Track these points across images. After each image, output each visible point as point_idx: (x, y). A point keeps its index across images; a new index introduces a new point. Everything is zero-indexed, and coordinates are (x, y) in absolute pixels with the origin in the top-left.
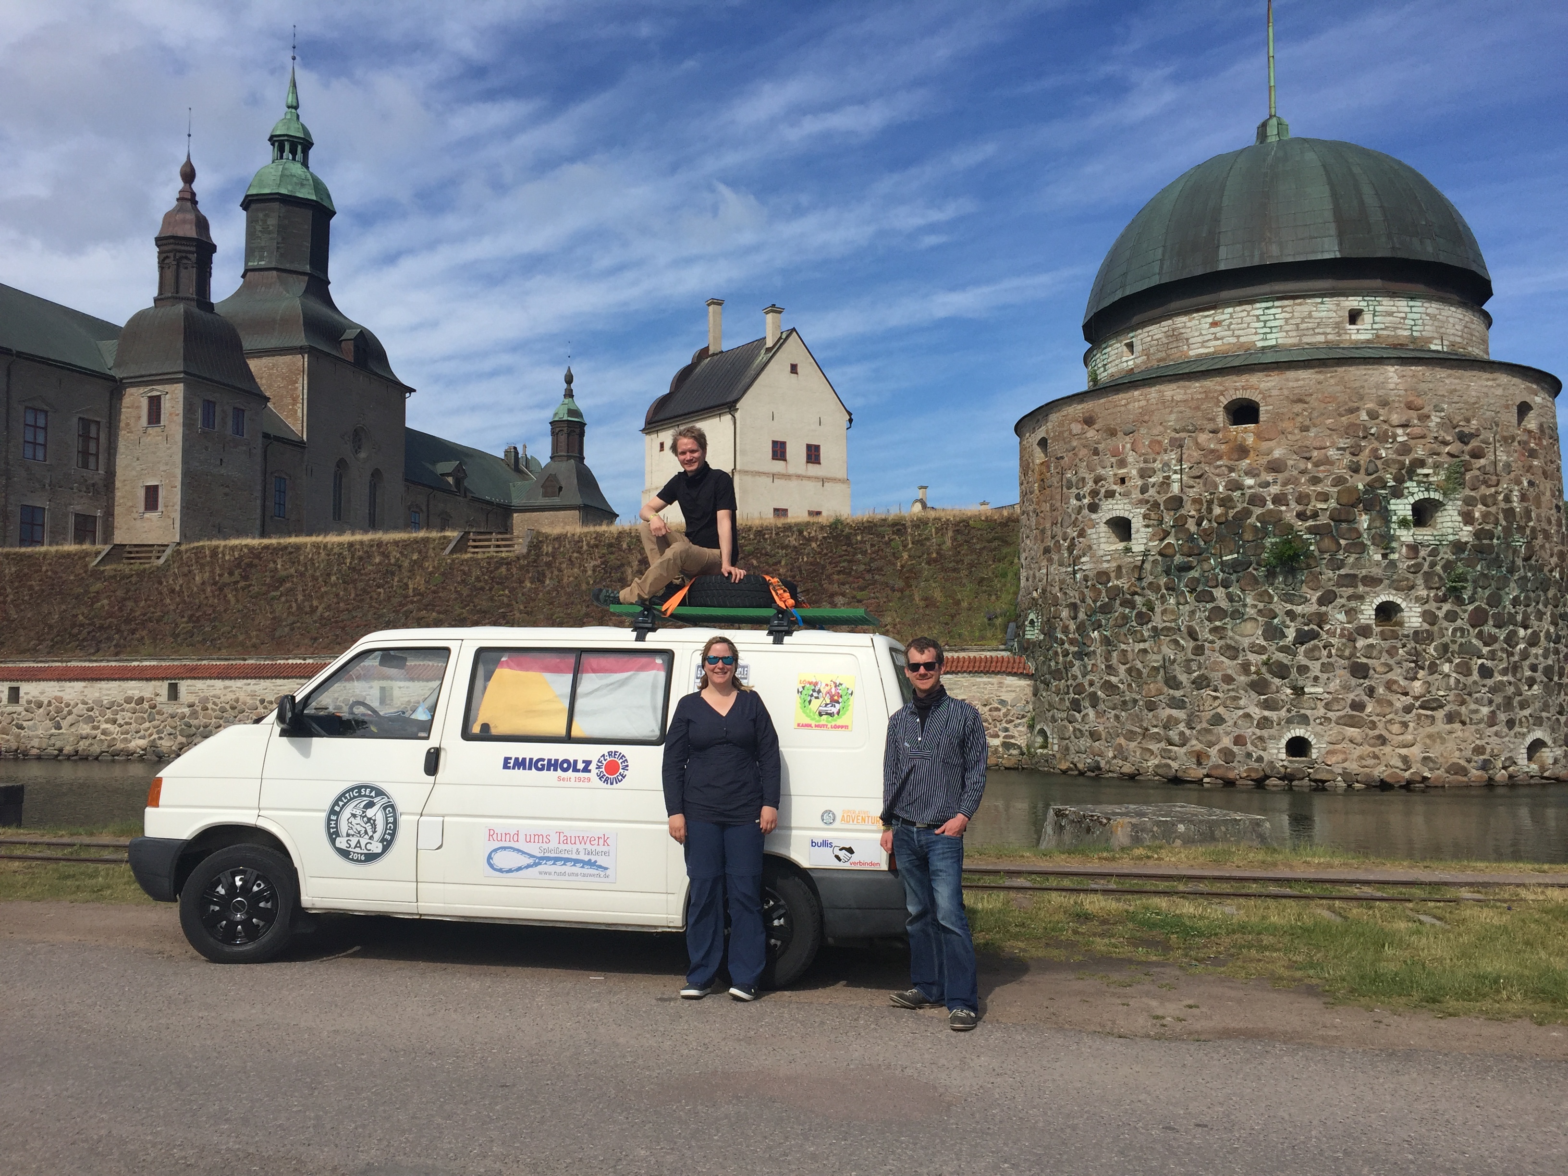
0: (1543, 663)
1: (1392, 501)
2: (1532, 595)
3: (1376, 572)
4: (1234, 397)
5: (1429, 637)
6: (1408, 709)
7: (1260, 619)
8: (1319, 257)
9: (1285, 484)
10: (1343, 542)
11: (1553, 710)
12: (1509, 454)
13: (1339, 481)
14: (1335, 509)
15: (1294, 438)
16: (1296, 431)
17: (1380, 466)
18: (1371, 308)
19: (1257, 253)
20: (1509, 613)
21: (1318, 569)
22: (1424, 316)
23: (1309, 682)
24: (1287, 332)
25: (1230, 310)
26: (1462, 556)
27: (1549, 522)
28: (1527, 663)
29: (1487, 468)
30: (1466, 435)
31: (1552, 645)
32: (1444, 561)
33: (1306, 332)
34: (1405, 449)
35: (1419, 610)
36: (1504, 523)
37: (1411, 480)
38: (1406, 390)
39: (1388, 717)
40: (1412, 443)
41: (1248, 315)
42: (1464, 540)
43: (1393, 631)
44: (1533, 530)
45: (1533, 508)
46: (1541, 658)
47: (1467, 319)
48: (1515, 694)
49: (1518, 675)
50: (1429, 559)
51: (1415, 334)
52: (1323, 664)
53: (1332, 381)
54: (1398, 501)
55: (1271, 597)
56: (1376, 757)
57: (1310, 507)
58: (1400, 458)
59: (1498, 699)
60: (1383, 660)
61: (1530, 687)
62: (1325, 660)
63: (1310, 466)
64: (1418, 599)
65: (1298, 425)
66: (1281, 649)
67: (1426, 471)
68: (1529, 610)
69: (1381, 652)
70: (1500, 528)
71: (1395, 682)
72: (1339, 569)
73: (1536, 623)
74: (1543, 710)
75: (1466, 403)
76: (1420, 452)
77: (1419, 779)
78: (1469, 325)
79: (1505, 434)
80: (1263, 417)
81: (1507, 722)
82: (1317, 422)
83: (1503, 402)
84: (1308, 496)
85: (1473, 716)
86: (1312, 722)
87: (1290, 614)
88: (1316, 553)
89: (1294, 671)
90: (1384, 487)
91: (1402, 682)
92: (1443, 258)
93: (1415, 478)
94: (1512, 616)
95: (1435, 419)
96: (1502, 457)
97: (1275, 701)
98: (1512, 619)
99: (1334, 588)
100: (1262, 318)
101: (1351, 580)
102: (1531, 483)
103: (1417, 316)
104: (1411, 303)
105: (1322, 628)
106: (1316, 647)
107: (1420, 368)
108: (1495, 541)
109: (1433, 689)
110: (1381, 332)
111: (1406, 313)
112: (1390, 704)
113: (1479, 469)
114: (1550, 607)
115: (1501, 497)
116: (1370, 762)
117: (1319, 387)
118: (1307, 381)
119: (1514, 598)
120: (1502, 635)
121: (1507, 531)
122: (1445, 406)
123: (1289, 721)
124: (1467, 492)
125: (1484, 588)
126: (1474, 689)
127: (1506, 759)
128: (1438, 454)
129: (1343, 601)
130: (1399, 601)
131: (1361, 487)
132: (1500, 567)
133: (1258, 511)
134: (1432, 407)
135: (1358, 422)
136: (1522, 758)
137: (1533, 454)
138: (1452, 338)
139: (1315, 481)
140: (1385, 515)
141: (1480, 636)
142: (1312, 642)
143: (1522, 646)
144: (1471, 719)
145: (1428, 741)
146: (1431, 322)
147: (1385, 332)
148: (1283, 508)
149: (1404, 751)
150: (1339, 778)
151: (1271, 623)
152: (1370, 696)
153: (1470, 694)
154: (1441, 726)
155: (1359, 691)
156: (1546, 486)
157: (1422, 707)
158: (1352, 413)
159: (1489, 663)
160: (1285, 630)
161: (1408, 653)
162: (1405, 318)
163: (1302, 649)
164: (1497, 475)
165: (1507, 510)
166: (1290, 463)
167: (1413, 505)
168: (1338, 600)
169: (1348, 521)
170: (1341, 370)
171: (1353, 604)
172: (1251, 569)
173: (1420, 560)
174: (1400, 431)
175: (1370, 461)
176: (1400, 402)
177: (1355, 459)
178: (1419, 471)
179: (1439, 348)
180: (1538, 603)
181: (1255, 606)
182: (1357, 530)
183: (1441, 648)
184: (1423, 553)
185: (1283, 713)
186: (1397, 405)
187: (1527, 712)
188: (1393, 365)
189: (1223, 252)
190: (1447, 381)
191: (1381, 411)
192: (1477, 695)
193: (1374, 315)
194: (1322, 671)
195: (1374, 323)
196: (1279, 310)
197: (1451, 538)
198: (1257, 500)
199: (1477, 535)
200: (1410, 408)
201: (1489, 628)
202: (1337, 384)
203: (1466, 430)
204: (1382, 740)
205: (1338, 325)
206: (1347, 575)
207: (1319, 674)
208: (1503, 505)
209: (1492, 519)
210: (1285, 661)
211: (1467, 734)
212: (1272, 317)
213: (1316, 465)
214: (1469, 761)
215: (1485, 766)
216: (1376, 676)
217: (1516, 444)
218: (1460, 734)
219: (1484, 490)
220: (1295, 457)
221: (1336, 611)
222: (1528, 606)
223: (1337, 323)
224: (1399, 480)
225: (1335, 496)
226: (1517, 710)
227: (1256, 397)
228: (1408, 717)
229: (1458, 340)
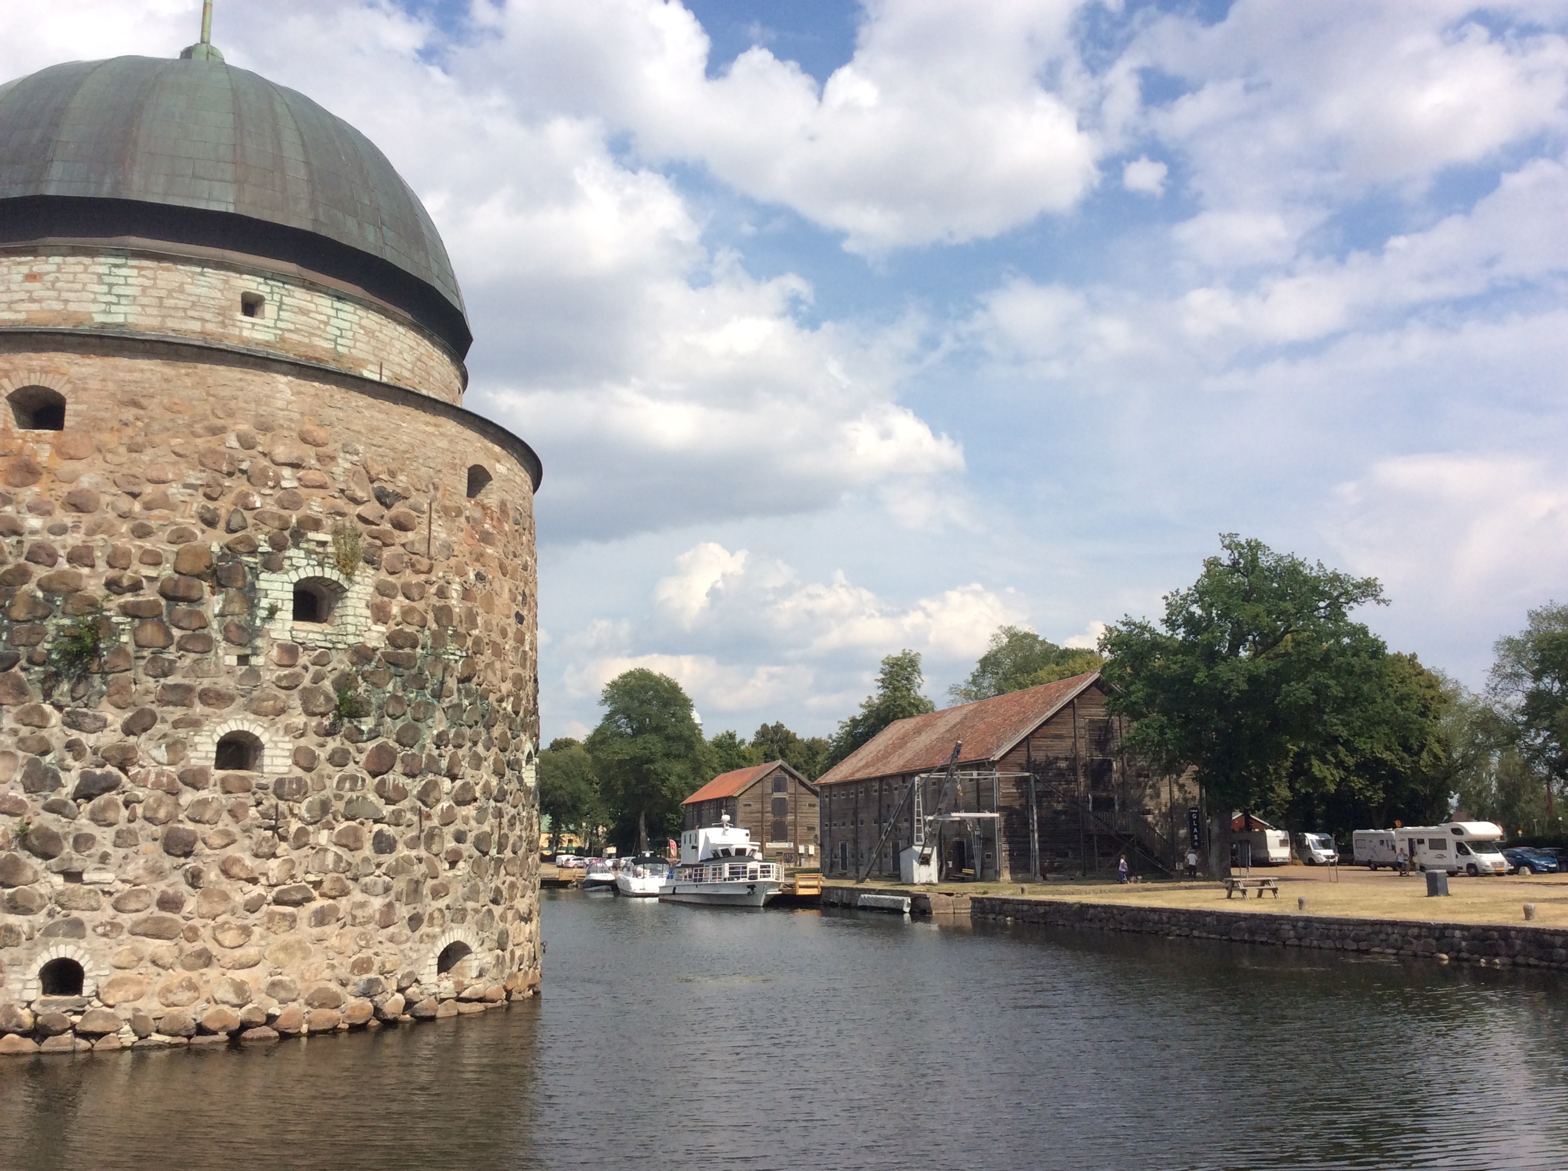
0: (475, 829)
1: (263, 576)
2: (468, 732)
3: (227, 684)
4: (26, 384)
5: (301, 790)
6: (252, 907)
7: (21, 754)
8: (202, 206)
9: (91, 532)
10: (176, 633)
11: (485, 898)
12: (450, 531)
13: (181, 536)
14: (170, 579)
15: (116, 460)
16: (122, 450)
17: (250, 521)
18: (277, 297)
19: (108, 181)
20: (430, 756)
21: (130, 674)
22: (356, 327)
23: (91, 864)
24: (143, 306)
25: (58, 259)
26: (367, 668)
27: (504, 633)
28: (452, 828)
29: (417, 545)
30: (388, 495)
31: (492, 803)
32: (336, 674)
33: (172, 312)
34: (291, 501)
35: (290, 746)
36: (434, 626)
37: (297, 546)
38: (302, 414)
39: (219, 920)
40: (303, 492)
41: (85, 271)
42: (371, 644)
43: (243, 778)
44: (477, 641)
45: (480, 611)
46: (473, 823)
47: (422, 350)
48: (425, 876)
49: (435, 848)
50: (312, 669)
51: (339, 348)
52: (118, 834)
53: (188, 381)
54: (274, 576)
55: (45, 718)
56: (192, 987)
57: (129, 573)
58: (285, 513)
59: (400, 884)
60: (220, 826)
61: (453, 864)
62: (122, 825)
63: (137, 507)
64: (288, 730)
65: (125, 440)
66: (50, 808)
67: (321, 537)
68: (460, 752)
69: (218, 813)
70: (427, 632)
71: (237, 861)
72: (165, 675)
73: (469, 772)
74: (466, 899)
75: (393, 449)
76: (315, 507)
77: (262, 1019)
78: (424, 358)
79: (448, 503)
80: (69, 421)
81: (411, 919)
82: (157, 440)
83: (448, 459)
84: (127, 554)
85: (359, 913)
86: (89, 931)
87: (72, 746)
88: (131, 649)
89: (68, 848)
90: (253, 553)
91: (249, 861)
92: (390, 256)
93: (304, 545)
94: (432, 761)
95: (343, 463)
96: (440, 533)
97: (30, 897)
98: (432, 766)
99: (153, 707)
100: (107, 279)
101: (181, 695)
102: (480, 577)
103: (347, 325)
104: (338, 305)
105: (126, 772)
106: (111, 804)
107: (328, 387)
108: (419, 650)
109: (299, 872)
110: (287, 335)
111: (329, 317)
112: (225, 897)
113: (403, 545)
114: (495, 750)
115: (433, 590)
116: (184, 996)
117: (165, 386)
118: (148, 375)
119: (440, 736)
120: (414, 786)
121: (438, 638)
122: (361, 448)
123: (49, 932)
124: (383, 575)
125: (394, 717)
126: (362, 870)
127: (403, 977)
128: (342, 514)
129: (166, 728)
130: (257, 731)
131: (215, 548)
132: (423, 688)
133: (40, 572)
134: (339, 445)
135: (222, 449)
136: (429, 973)
137: (486, 538)
138: (397, 369)
139: (142, 532)
140: (250, 596)
141: (380, 791)
142: (106, 795)
143: (445, 804)
144: (354, 917)
145: (281, 956)
146: (365, 339)
147: (295, 337)
148: (85, 571)
149: (240, 975)
150: (127, 1027)
151: (39, 762)
152: (194, 886)
153: (355, 879)
154: (306, 930)
155: (178, 877)
156: (504, 587)
157: (277, 901)
158: (214, 434)
159: (389, 830)
160: (62, 774)
161: (264, 815)
162: (326, 324)
163: (86, 807)
164: (430, 558)
165: (441, 608)
166: (105, 499)
167: (296, 585)
168: (158, 726)
169: (190, 601)
170: (203, 368)
171: (181, 733)
172: (16, 669)
173: (298, 669)
174: (287, 472)
175: (236, 511)
176: (290, 429)
177: (211, 505)
178: (311, 535)
179: (376, 378)
180: (475, 744)
181: (15, 732)
182: (201, 616)
183: (317, 807)
184: (304, 659)
185: (40, 918)
186: (286, 433)
187: (442, 903)
188: (285, 374)
189: (56, 170)
190: (367, 413)
191: (260, 438)
192: (367, 879)
193: (280, 308)
194: (115, 845)
195: (279, 319)
196: (135, 272)
197: (351, 640)
198: (42, 555)
199: (392, 639)
200: (304, 440)
201: (395, 777)
202: (194, 387)
203: (390, 488)
204: (206, 959)
205: (223, 312)
206: (176, 687)
207: (110, 849)
208: (435, 601)
209: (417, 618)
210: (55, 828)
211: (346, 941)
212: (122, 281)
213: (148, 507)
214: (344, 984)
215: (368, 992)
216: (207, 851)
217: (462, 519)
218: (334, 941)
219: (409, 577)
220: (114, 490)
221: (153, 744)
222: (460, 746)
223: (222, 308)
224: (278, 546)
225: (172, 558)
226: (428, 899)
227: (60, 387)
228: (252, 918)
229: (407, 374)
